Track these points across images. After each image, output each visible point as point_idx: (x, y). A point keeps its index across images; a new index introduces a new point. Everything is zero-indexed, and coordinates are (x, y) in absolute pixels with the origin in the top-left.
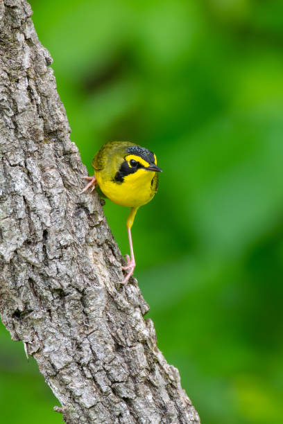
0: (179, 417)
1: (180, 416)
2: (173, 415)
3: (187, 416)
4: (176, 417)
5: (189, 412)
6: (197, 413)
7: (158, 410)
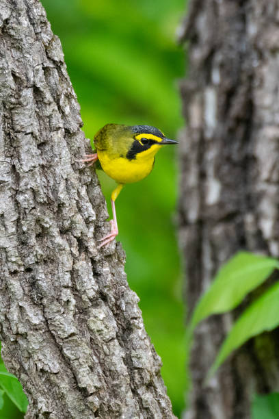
0: (28, 12)
1: (29, 10)
2: (22, 10)
3: (35, 11)
4: (25, 11)
5: (36, 7)
6: (44, 9)
7: (9, 5)
